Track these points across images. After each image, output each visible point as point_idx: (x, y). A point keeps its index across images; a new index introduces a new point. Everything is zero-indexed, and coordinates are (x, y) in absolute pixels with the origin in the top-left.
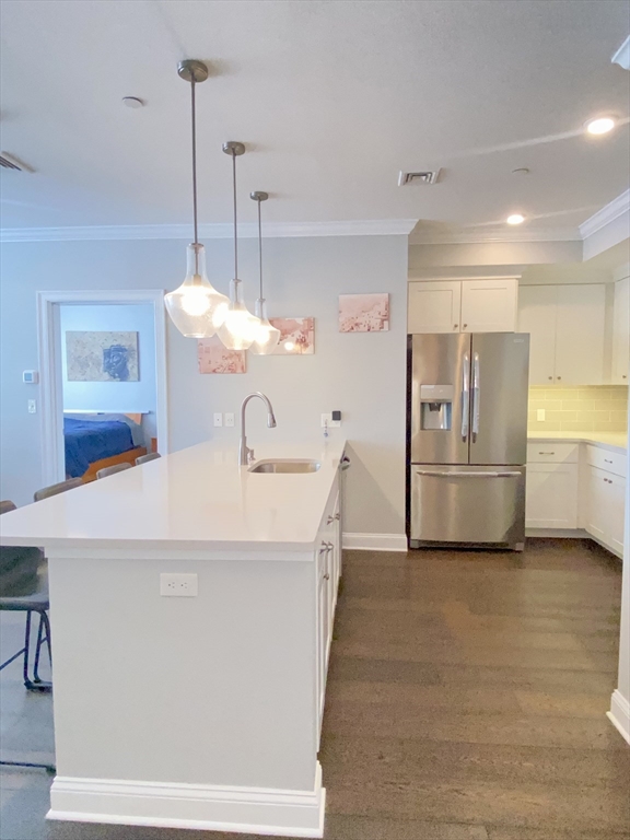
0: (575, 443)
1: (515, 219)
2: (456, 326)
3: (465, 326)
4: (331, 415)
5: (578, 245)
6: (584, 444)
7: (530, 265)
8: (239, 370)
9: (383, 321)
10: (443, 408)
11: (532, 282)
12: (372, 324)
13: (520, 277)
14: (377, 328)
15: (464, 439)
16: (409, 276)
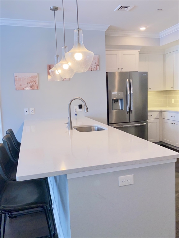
0: (159, 111)
1: (143, 29)
2: (119, 69)
3: (122, 69)
4: (78, 107)
5: (158, 40)
6: (161, 111)
7: (143, 46)
8: (36, 88)
9: (97, 66)
10: (120, 101)
11: (143, 52)
12: (93, 68)
13: (140, 50)
14: (95, 69)
15: (128, 112)
16: (106, 48)
